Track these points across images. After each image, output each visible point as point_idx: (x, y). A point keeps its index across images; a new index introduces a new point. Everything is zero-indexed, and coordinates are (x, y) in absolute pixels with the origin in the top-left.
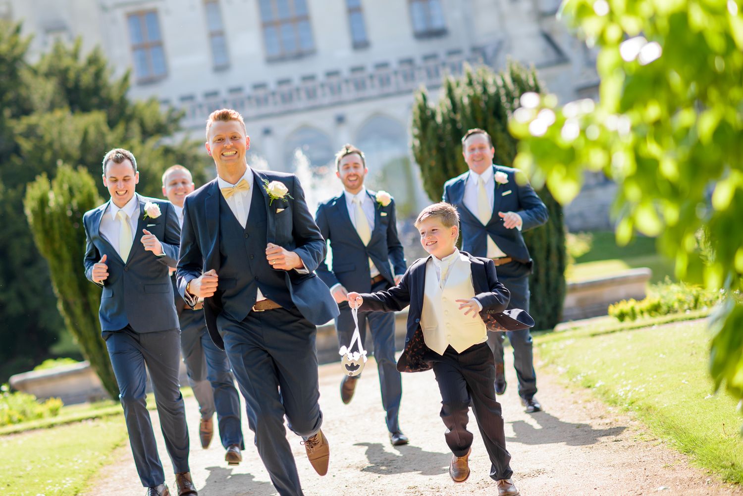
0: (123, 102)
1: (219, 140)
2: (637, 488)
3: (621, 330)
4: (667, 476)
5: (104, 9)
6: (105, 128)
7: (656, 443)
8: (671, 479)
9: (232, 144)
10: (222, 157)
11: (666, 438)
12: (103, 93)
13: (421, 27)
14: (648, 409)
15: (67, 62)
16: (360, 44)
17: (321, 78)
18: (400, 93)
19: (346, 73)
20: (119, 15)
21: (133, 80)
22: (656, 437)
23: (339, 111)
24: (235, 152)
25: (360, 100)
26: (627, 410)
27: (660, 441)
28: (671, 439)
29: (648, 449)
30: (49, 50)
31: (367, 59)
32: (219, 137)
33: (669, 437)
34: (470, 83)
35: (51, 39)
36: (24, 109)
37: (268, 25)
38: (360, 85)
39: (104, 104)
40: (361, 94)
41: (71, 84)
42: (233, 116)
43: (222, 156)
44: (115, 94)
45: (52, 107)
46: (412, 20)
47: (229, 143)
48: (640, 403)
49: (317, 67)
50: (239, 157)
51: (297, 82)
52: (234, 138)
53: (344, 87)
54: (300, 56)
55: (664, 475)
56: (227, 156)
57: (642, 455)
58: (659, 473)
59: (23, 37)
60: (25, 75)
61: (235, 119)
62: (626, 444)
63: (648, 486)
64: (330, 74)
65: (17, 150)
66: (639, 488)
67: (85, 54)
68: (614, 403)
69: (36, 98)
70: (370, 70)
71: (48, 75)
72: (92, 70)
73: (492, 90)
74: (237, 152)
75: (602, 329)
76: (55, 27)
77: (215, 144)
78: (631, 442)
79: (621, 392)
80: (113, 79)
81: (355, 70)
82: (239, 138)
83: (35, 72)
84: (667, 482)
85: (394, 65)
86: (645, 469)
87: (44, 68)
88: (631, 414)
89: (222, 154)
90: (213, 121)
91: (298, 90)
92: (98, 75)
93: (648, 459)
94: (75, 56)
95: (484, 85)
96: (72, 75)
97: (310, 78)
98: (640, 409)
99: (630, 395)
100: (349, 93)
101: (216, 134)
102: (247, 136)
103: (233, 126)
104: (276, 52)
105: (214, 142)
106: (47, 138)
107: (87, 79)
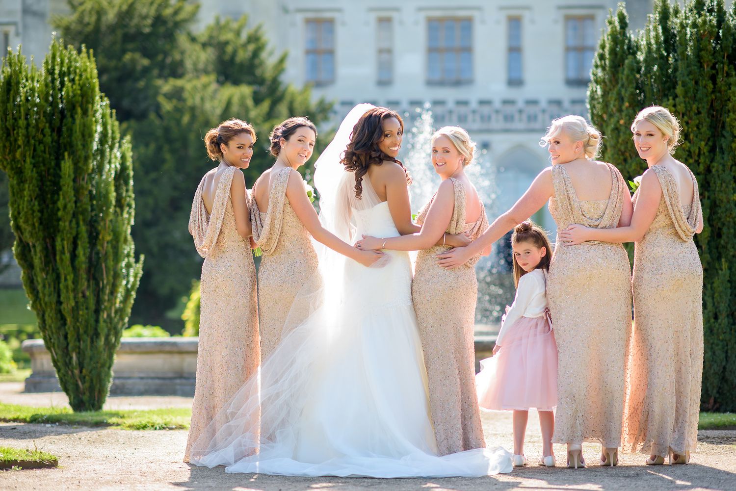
0: (275, 83)
5: (285, 10)
6: (250, 102)
12: (258, 72)
13: (572, 75)
15: (229, 36)
16: (515, 82)
17: (474, 105)
19: (497, 104)
20: (299, 19)
23: (486, 137)
25: (507, 131)
31: (519, 95)
36: (175, 71)
37: (432, 50)
38: (508, 118)
40: (509, 126)
41: (227, 57)
44: (269, 74)
46: (566, 68)
49: (473, 95)
51: (451, 105)
53: (494, 117)
54: (458, 83)
59: (190, 5)
60: (182, 40)
64: (482, 102)
65: (158, 109)
69: (189, 64)
70: (520, 104)
71: (206, 45)
72: (251, 47)
80: (269, 60)
81: (506, 102)
83: (194, 39)
85: (543, 104)
87: (204, 39)
91: (451, 112)
92: (256, 54)
94: (238, 33)
96: (229, 49)
97: (465, 103)
100: (497, 123)
104: (437, 76)
106: (190, 103)
107: (243, 56)
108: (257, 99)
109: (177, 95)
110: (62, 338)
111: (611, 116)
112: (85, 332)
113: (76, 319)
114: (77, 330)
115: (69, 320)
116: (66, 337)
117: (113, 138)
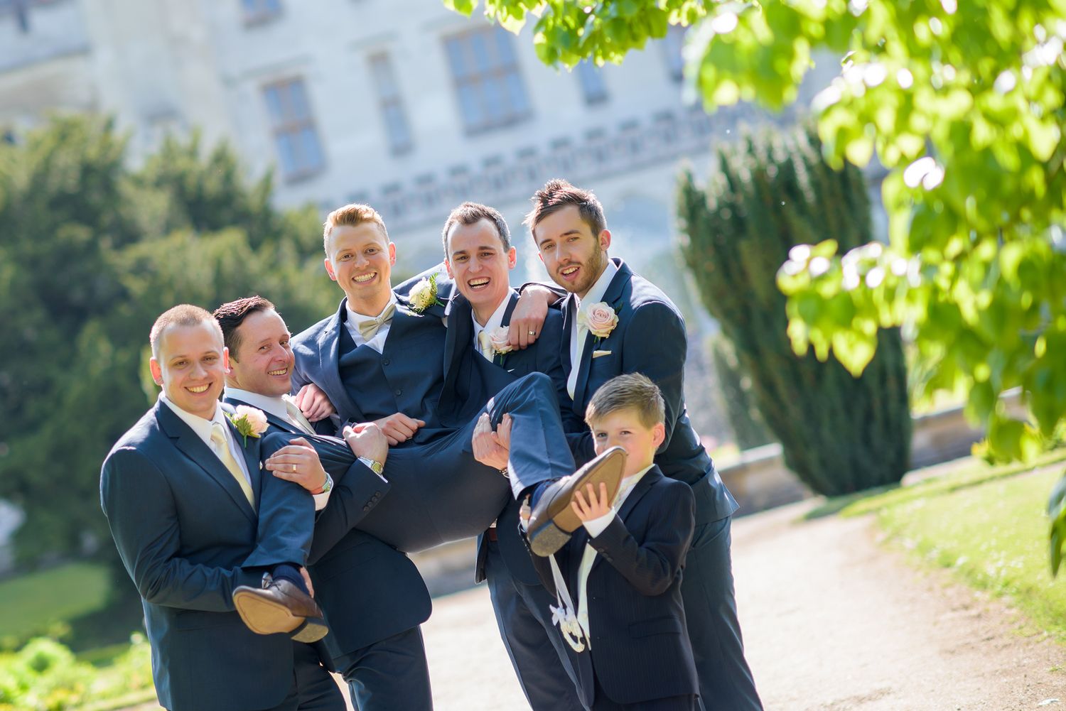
0: (267, 214)
1: (345, 257)
2: (1014, 703)
3: (992, 479)
4: (1054, 684)
5: (228, 81)
6: (245, 252)
7: (1040, 638)
8: (1060, 687)
9: (367, 263)
10: (354, 285)
11: (1055, 630)
12: (238, 203)
13: (679, 66)
14: (1029, 590)
15: (182, 164)
16: (596, 98)
17: (545, 152)
18: (659, 161)
19: (579, 142)
20: (251, 88)
21: (278, 180)
22: (1040, 629)
24: (372, 275)
26: (1000, 595)
27: (1046, 634)
28: (1060, 631)
29: (1030, 647)
30: (155, 148)
31: (608, 118)
32: (345, 253)
33: (1058, 628)
34: (751, 150)
35: (158, 132)
36: (128, 235)
37: (462, 83)
38: (600, 156)
39: (242, 218)
41: (191, 195)
42: (366, 216)
43: (352, 282)
44: (254, 203)
45: (168, 228)
46: (667, 57)
47: (362, 261)
48: (1017, 583)
49: (538, 135)
50: (380, 280)
51: (510, 161)
52: (371, 251)
53: (579, 160)
54: (512, 122)
55: (1051, 682)
56: (361, 283)
57: (1021, 656)
58: (1044, 680)
59: (119, 133)
60: (126, 188)
61: (368, 220)
62: (1000, 642)
63: (1029, 700)
64: (557, 145)
65: (124, 295)
66: (1017, 703)
67: (207, 149)
68: (984, 586)
69: (144, 218)
70: (613, 133)
71: (159, 183)
72: (220, 172)
73: (780, 157)
74: (376, 273)
75: (965, 479)
76: (161, 114)
77: (340, 263)
78: (1006, 640)
79: (991, 570)
80: (249, 181)
81: (594, 134)
82: (379, 250)
83: (139, 182)
84: (1054, 691)
85: (647, 124)
86: (1025, 676)
87: (151, 175)
88: (1006, 599)
89: (353, 279)
90: (334, 225)
91: (513, 172)
92: (228, 178)
93: (1030, 661)
94: (193, 153)
95: (770, 151)
96: (191, 181)
97: (529, 153)
98: (1019, 592)
99: (1003, 573)
101: (340, 249)
102: (390, 243)
103: (367, 232)
104: (478, 120)
105: (339, 260)
106: (165, 274)
107: (213, 186)
108: (254, 245)
109: (141, 268)
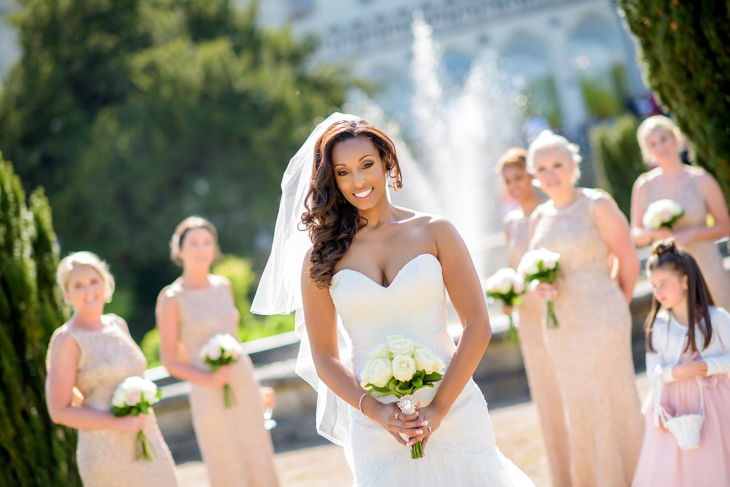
36: (145, 42)
108: (237, 50)
109: (152, 68)
110: (10, 478)
111: (656, 19)
112: (39, 463)
113: (21, 449)
114: (27, 463)
115: (13, 453)
116: (14, 474)
117: (16, 201)
